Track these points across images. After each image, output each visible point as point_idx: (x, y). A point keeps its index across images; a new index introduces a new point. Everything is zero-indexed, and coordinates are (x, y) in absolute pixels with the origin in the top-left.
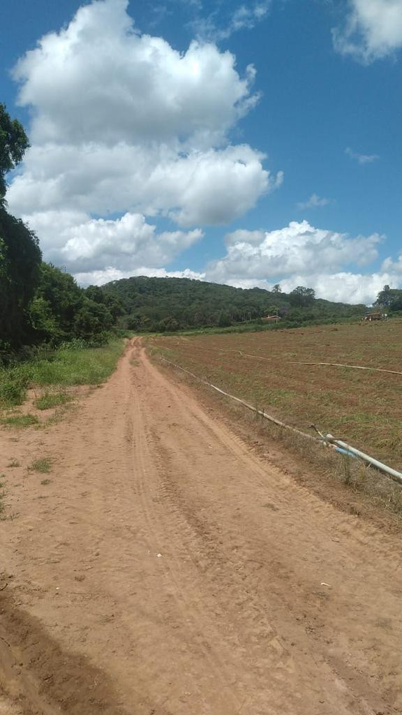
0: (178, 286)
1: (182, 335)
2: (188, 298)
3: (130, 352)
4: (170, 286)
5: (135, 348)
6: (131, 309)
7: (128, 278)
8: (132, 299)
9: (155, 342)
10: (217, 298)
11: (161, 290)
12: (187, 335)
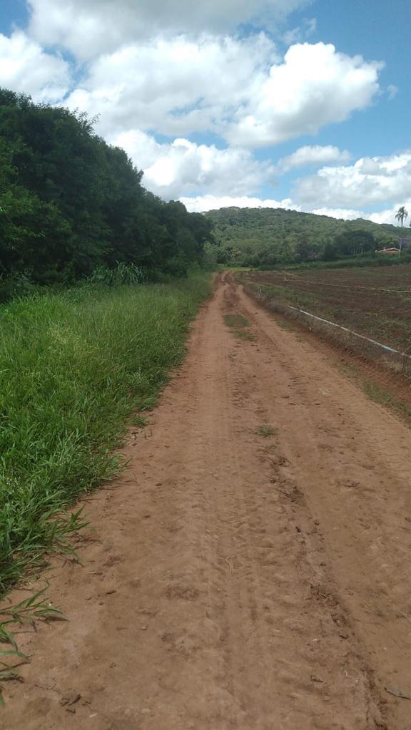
0: (270, 217)
1: (284, 269)
2: (283, 230)
3: (221, 291)
4: (263, 217)
5: (227, 285)
6: (220, 241)
7: (218, 209)
8: (223, 231)
9: (253, 278)
10: (316, 229)
11: (253, 222)
12: (290, 269)
